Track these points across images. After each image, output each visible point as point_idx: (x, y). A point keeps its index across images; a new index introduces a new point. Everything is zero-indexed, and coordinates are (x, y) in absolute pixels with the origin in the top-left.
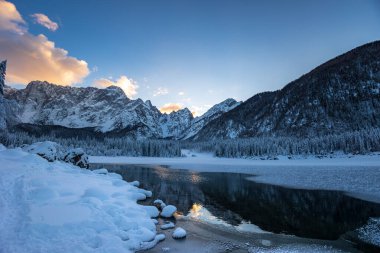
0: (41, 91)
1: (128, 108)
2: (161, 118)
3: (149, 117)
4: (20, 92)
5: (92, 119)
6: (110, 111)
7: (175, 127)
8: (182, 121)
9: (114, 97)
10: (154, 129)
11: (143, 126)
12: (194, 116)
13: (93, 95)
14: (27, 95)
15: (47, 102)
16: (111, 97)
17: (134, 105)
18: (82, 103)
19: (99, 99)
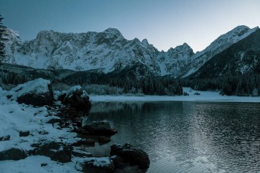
0: (49, 39)
1: (126, 48)
2: (159, 57)
3: (146, 56)
4: (32, 42)
5: (94, 62)
6: (110, 53)
7: (173, 65)
8: (181, 58)
9: (112, 39)
10: (152, 68)
11: (142, 65)
12: (195, 52)
13: (93, 39)
14: (39, 44)
15: (55, 49)
16: (109, 39)
17: (131, 45)
18: (84, 48)
19: (99, 43)
